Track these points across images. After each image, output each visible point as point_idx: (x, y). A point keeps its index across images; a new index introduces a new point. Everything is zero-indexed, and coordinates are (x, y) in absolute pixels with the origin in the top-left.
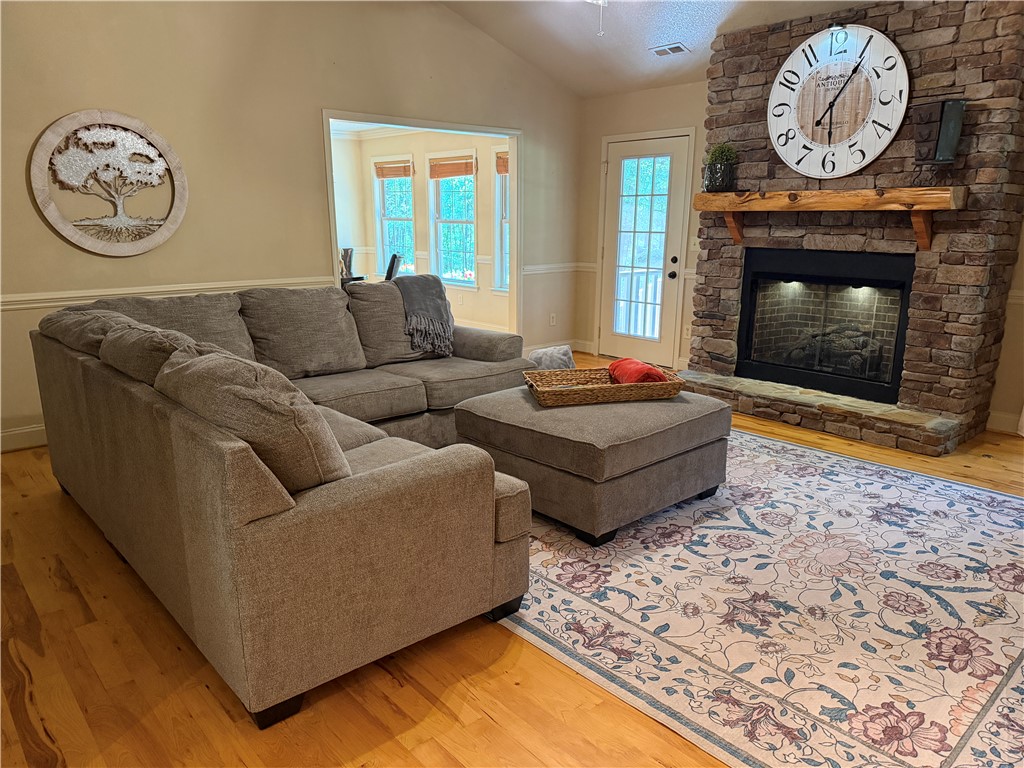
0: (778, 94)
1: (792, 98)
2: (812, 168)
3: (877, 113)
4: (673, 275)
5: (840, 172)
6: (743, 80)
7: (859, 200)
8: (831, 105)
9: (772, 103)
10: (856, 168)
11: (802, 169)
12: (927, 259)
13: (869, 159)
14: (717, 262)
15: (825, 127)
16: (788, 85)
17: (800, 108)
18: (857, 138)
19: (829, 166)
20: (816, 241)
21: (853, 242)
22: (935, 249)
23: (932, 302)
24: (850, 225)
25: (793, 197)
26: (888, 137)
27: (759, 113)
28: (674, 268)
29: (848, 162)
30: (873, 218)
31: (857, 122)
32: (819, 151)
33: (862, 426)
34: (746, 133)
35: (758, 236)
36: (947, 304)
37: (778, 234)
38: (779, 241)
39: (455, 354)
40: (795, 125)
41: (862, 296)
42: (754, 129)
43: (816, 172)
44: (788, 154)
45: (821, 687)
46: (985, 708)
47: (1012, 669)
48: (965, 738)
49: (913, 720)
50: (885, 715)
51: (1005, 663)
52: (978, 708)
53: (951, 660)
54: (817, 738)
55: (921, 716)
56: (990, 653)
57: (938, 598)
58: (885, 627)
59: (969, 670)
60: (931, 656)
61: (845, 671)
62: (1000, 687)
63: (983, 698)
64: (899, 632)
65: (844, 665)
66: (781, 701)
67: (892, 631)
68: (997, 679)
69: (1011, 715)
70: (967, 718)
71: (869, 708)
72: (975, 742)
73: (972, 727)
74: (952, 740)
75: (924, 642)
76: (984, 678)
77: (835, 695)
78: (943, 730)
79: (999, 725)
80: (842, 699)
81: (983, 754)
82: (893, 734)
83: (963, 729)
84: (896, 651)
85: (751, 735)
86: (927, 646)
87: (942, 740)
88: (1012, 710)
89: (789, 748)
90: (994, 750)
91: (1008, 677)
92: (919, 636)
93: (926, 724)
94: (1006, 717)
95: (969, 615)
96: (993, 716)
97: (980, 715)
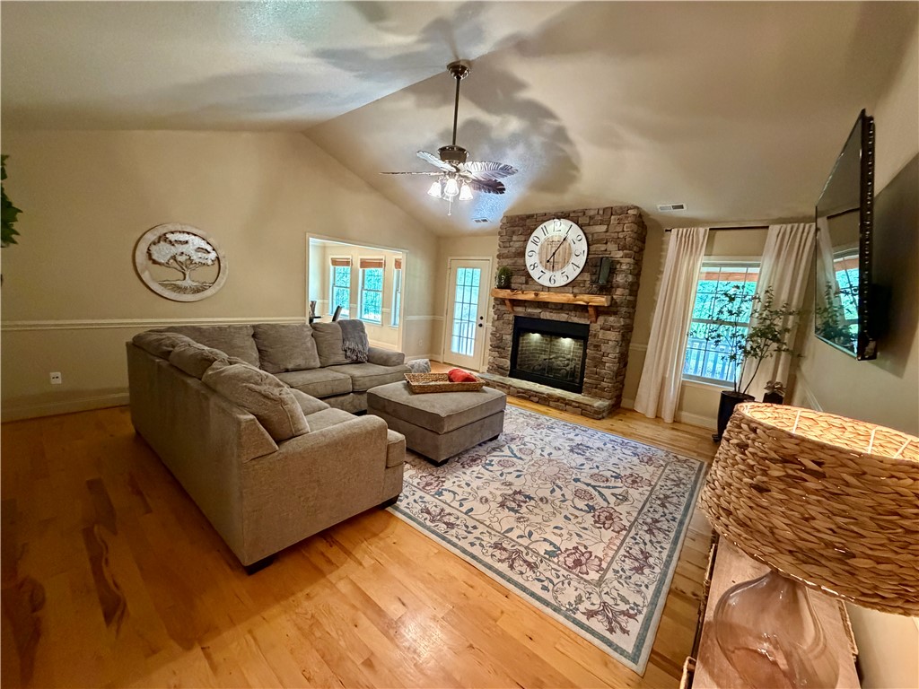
0: (530, 246)
1: (537, 249)
2: (545, 282)
3: (573, 259)
4: (481, 325)
5: (557, 285)
6: (515, 238)
7: (565, 298)
8: (554, 254)
9: (527, 250)
10: (564, 283)
11: (540, 281)
12: (595, 327)
13: (570, 280)
14: (501, 321)
15: (551, 264)
16: (535, 243)
17: (540, 254)
18: (565, 269)
19: (553, 282)
20: (546, 315)
21: (563, 317)
22: (599, 323)
23: (597, 347)
24: (561, 309)
25: (537, 295)
26: (579, 271)
27: (522, 254)
28: (481, 322)
29: (561, 281)
30: (572, 307)
31: (565, 262)
32: (548, 274)
33: (566, 404)
34: (515, 262)
35: (520, 310)
36: (604, 348)
37: (529, 310)
38: (530, 314)
39: (368, 361)
40: (538, 262)
41: (567, 343)
42: (520, 261)
43: (547, 284)
44: (535, 274)
45: (545, 540)
46: (619, 548)
47: (631, 527)
48: (610, 564)
49: (587, 555)
50: (574, 553)
51: (628, 524)
52: (616, 548)
53: (604, 523)
54: (542, 567)
55: (590, 553)
56: (621, 520)
57: (599, 492)
58: (575, 507)
59: (612, 528)
60: (595, 522)
61: (556, 531)
62: (626, 537)
63: (618, 542)
64: (581, 510)
65: (556, 528)
66: (526, 548)
67: (578, 509)
68: (624, 532)
69: (630, 551)
70: (611, 553)
71: (567, 550)
72: (615, 566)
73: (613, 558)
74: (604, 565)
75: (592, 514)
76: (618, 532)
77: (551, 543)
78: (601, 560)
79: (625, 556)
80: (555, 546)
81: (618, 572)
82: (578, 563)
83: (609, 559)
84: (580, 520)
85: (511, 567)
86: (593, 516)
87: (600, 566)
88: (631, 549)
89: (529, 573)
90: (622, 570)
91: (629, 531)
92: (590, 512)
93: (593, 558)
94: (628, 552)
95: (612, 500)
96: (622, 552)
97: (617, 551)
